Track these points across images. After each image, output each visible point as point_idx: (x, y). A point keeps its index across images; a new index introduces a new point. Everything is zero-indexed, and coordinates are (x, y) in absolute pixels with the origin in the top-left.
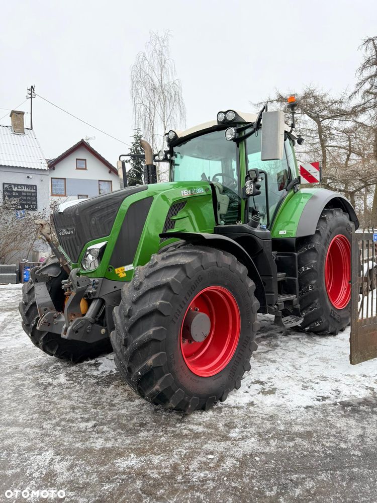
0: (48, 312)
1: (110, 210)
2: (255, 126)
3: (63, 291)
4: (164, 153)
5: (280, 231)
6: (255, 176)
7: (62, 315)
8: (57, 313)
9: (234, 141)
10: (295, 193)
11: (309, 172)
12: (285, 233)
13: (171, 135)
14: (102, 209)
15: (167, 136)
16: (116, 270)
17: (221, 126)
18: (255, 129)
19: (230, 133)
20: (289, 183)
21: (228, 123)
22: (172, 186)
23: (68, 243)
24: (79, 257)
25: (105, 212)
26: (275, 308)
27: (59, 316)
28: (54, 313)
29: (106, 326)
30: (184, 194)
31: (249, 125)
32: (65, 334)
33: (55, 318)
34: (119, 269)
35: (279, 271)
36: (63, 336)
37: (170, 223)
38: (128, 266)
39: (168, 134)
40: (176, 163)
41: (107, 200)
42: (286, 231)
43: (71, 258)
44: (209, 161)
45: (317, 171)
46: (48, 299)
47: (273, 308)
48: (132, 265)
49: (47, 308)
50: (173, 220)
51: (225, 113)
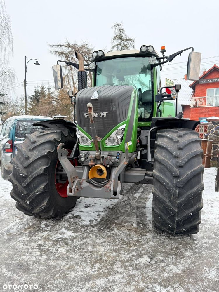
0: (75, 180)
7: (84, 181)
32: (116, 195)
38: (129, 143)
51: (147, 47)
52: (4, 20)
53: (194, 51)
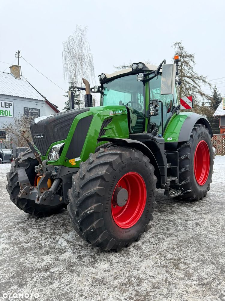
0: (26, 186)
1: (67, 123)
2: (156, 73)
3: (36, 173)
4: (98, 87)
5: (168, 138)
6: (156, 104)
7: (35, 188)
8: (32, 187)
9: (142, 82)
10: (177, 114)
11: (186, 102)
12: (171, 139)
13: (103, 77)
14: (62, 122)
15: (100, 77)
16: (70, 160)
17: (134, 72)
18: (156, 75)
19: (141, 76)
20: (174, 108)
21: (138, 70)
22: (103, 109)
23: (40, 143)
24: (46, 152)
25: (64, 124)
26: (165, 185)
27: (33, 189)
28: (30, 187)
29: (62, 195)
30: (111, 114)
31: (152, 72)
32: (38, 201)
33: (31, 190)
34: (72, 160)
35: (168, 162)
36: (36, 202)
37: (103, 132)
38: (77, 158)
39: (100, 76)
40: (104, 94)
41: (65, 117)
42: (172, 138)
43: (41, 153)
44: (124, 93)
45: (191, 102)
46: (26, 178)
47: (164, 185)
48: (80, 158)
49: (26, 183)
50: (105, 130)
51: (137, 64)
52: (88, 58)
53: (166, 64)
